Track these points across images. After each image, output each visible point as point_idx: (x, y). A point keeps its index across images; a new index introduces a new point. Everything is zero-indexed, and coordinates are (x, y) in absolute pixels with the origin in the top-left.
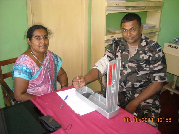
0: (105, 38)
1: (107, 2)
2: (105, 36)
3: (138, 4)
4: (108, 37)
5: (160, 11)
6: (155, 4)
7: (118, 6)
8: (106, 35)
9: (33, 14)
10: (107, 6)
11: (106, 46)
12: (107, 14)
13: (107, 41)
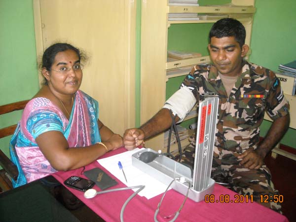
0: (167, 66)
1: (169, 6)
2: (167, 63)
3: (217, 10)
4: (171, 65)
5: (250, 22)
6: (243, 10)
7: (186, 14)
8: (168, 61)
9: (44, 26)
10: (169, 12)
11: (167, 80)
12: (169, 25)
13: (169, 72)
